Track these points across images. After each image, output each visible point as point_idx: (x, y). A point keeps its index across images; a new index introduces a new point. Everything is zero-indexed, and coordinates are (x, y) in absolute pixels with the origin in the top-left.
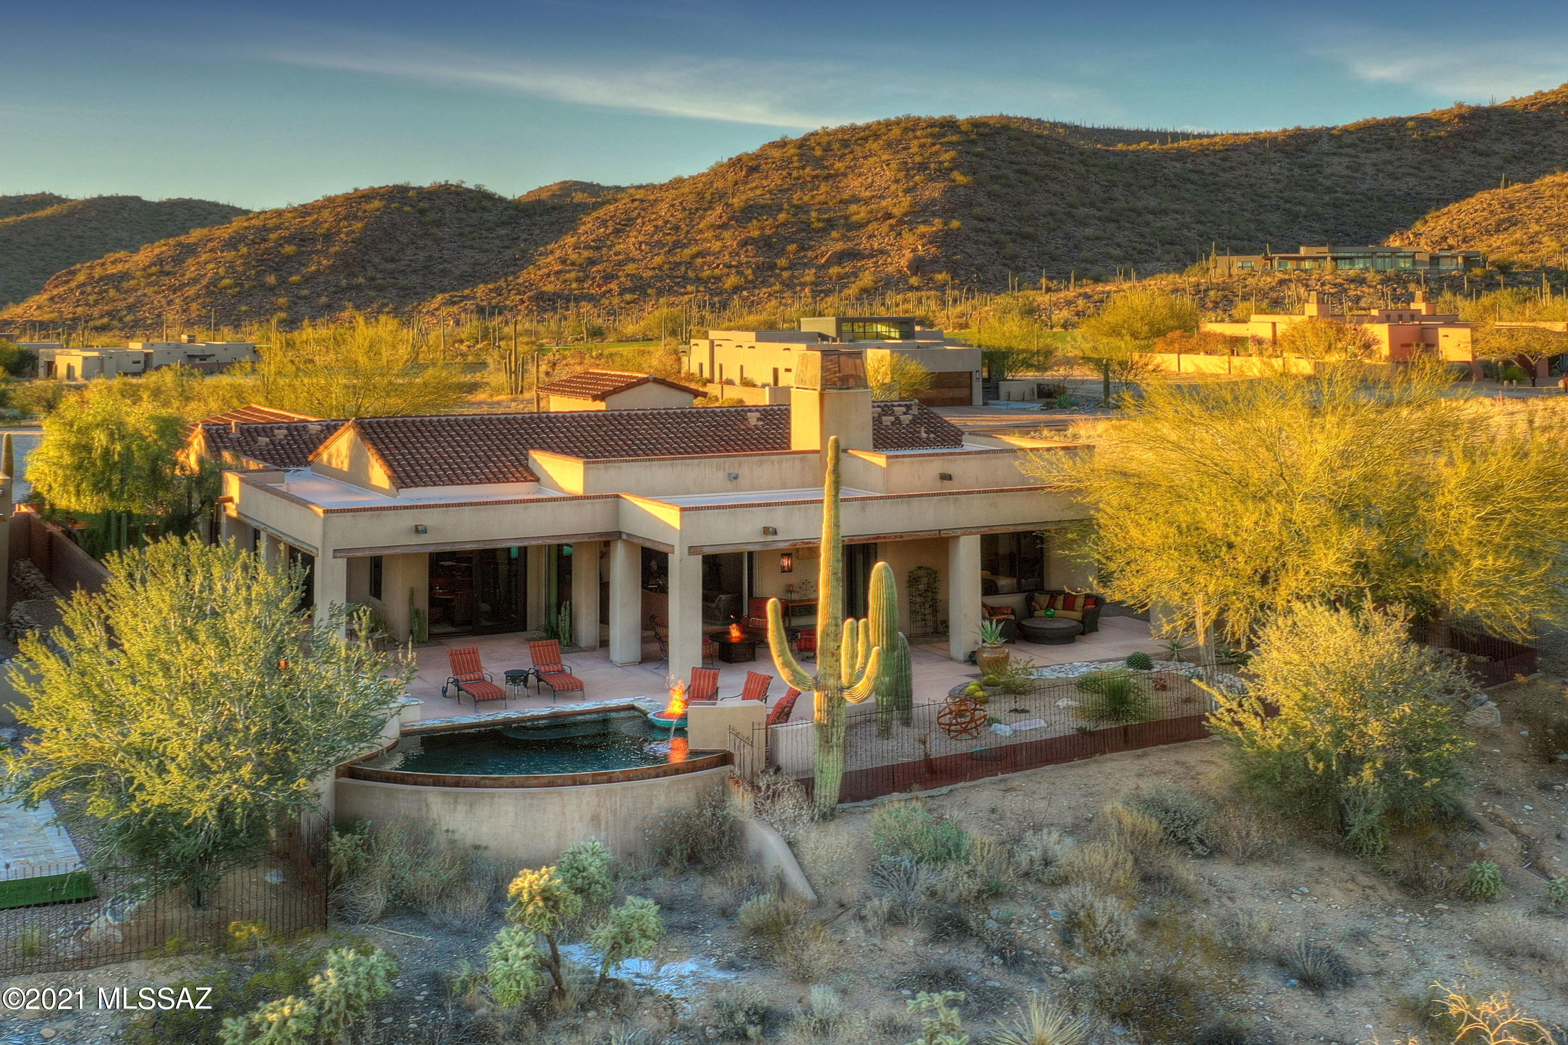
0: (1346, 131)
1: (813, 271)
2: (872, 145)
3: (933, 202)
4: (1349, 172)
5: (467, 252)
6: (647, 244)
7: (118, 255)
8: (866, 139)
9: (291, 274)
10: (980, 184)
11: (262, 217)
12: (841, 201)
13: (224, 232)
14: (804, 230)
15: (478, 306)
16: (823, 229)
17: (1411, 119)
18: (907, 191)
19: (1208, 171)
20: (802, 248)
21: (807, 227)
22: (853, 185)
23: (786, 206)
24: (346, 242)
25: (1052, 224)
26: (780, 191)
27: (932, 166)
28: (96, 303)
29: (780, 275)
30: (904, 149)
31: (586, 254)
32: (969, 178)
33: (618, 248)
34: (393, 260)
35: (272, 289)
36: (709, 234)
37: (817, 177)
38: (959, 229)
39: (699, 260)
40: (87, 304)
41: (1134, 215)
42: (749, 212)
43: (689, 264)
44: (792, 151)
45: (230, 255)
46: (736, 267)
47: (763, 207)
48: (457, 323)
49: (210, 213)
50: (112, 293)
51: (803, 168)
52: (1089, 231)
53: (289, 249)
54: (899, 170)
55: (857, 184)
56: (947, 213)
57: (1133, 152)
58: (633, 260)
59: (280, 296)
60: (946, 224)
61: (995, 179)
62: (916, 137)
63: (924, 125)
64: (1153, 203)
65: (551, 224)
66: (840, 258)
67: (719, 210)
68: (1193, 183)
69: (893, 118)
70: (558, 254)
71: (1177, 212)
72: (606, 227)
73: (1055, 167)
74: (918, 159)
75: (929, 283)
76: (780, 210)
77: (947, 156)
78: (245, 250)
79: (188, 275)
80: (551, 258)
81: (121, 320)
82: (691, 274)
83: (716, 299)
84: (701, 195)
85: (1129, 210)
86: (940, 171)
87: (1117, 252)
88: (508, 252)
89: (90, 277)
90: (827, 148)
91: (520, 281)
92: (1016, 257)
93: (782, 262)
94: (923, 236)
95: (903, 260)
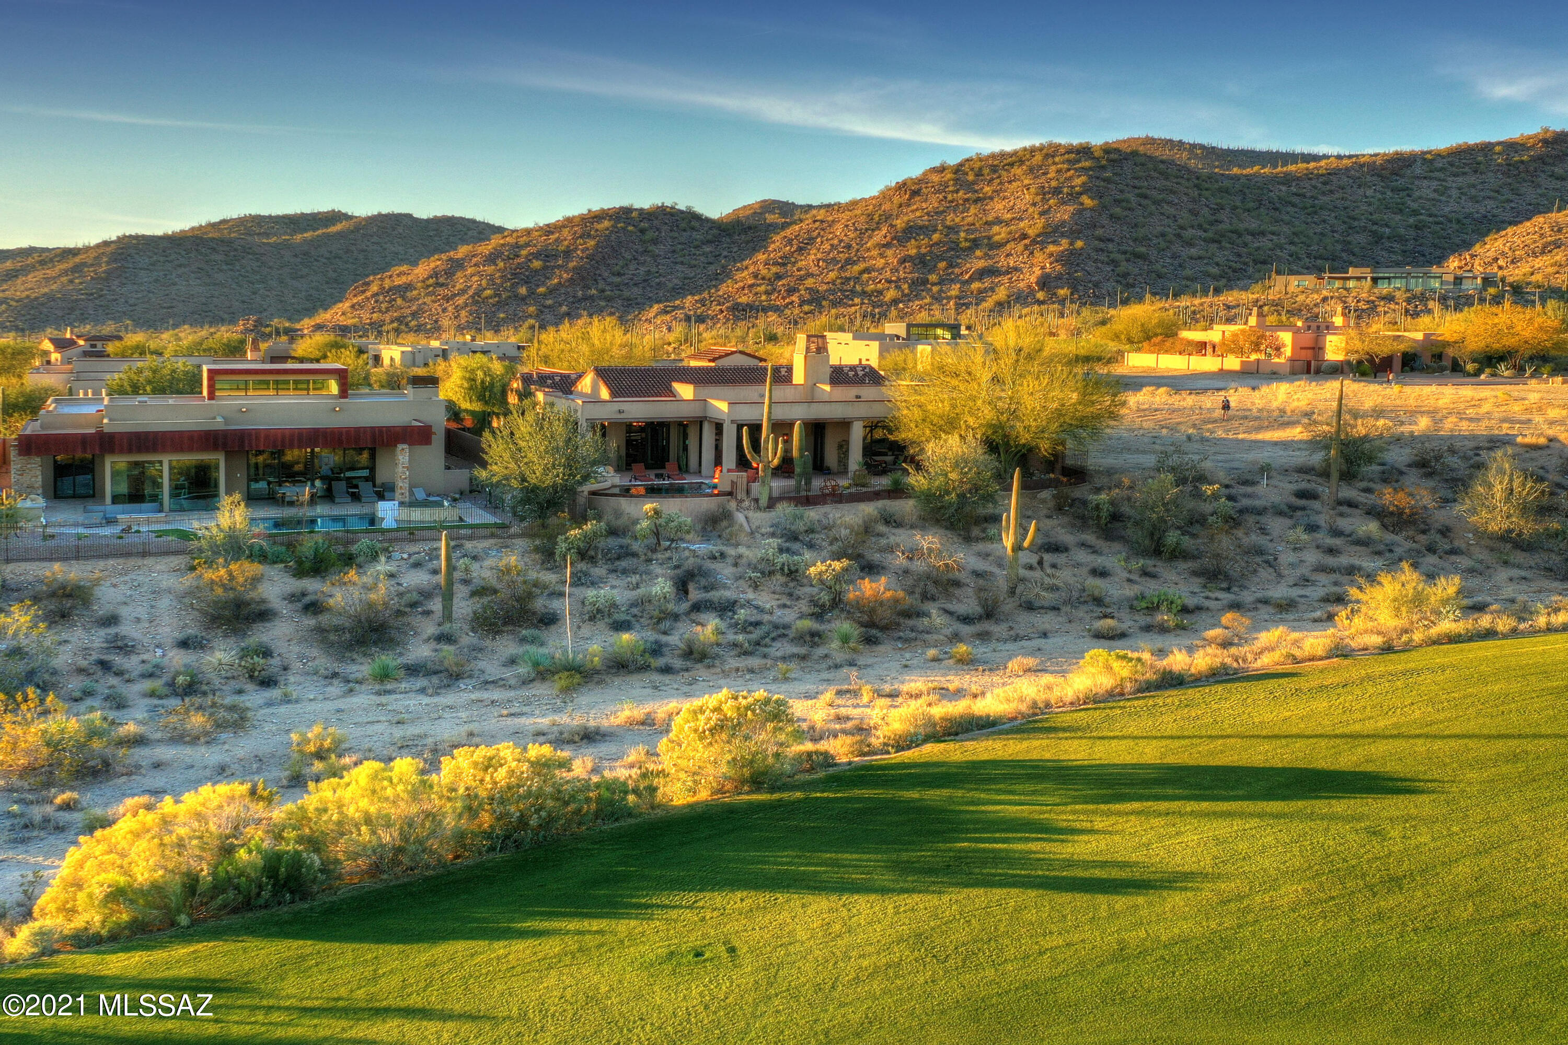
0: (1439, 155)
1: (958, 286)
2: (1017, 171)
3: (1063, 224)
4: (1436, 196)
5: (678, 267)
6: (824, 261)
7: (402, 269)
8: (1012, 165)
9: (538, 286)
10: (1104, 207)
11: (515, 235)
12: (986, 223)
13: (485, 248)
14: (953, 249)
15: (686, 315)
16: (970, 248)
17: (1499, 143)
18: (1042, 214)
19: (1308, 195)
20: (951, 266)
21: (955, 246)
22: (998, 208)
23: (940, 227)
24: (582, 258)
25: (1163, 245)
26: (936, 213)
27: (1065, 190)
28: (387, 310)
29: (931, 290)
30: (1044, 174)
31: (774, 269)
32: (1096, 202)
33: (800, 264)
34: (619, 274)
35: (523, 299)
36: (875, 253)
37: (967, 200)
38: (1082, 249)
39: (866, 276)
40: (380, 311)
41: (1234, 236)
42: (911, 231)
43: (857, 279)
44: (949, 176)
45: (490, 269)
46: (895, 282)
47: (921, 228)
48: (669, 329)
49: (469, 229)
50: (399, 301)
51: (957, 191)
52: (1193, 251)
53: (537, 264)
54: (1037, 194)
55: (1001, 206)
56: (1074, 234)
57: (1246, 176)
58: (812, 275)
59: (530, 305)
60: (1071, 244)
61: (1117, 202)
62: (1054, 163)
63: (1063, 151)
64: (1254, 225)
65: (747, 242)
66: (981, 274)
67: (884, 230)
68: (1294, 205)
69: (1037, 145)
70: (752, 269)
71: (1273, 234)
72: (792, 245)
73: (1172, 192)
74: (1054, 184)
75: (1052, 297)
76: (935, 231)
77: (1078, 181)
78: (501, 265)
79: (458, 286)
80: (746, 273)
81: (407, 325)
82: (858, 288)
83: (877, 310)
84: (870, 216)
85: (1232, 232)
86: (1071, 195)
87: (1215, 270)
88: (712, 267)
89: (382, 287)
90: (979, 174)
91: (721, 293)
92: (1128, 274)
93: (933, 278)
94: (1051, 255)
95: (1031, 277)
